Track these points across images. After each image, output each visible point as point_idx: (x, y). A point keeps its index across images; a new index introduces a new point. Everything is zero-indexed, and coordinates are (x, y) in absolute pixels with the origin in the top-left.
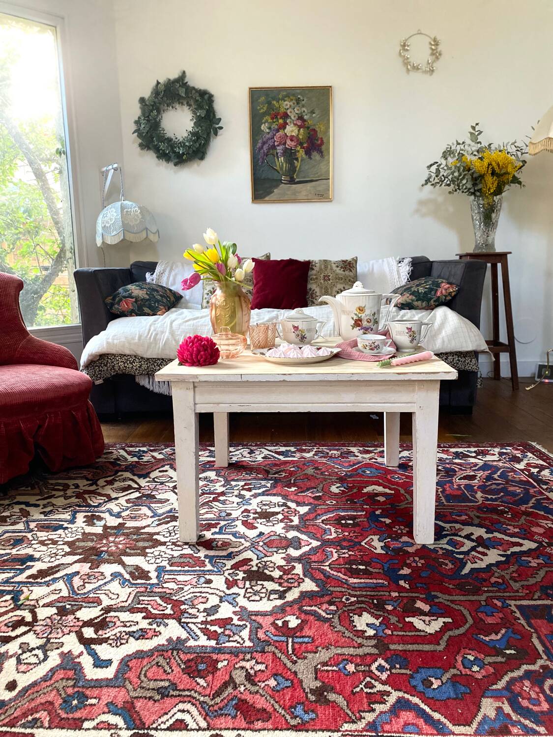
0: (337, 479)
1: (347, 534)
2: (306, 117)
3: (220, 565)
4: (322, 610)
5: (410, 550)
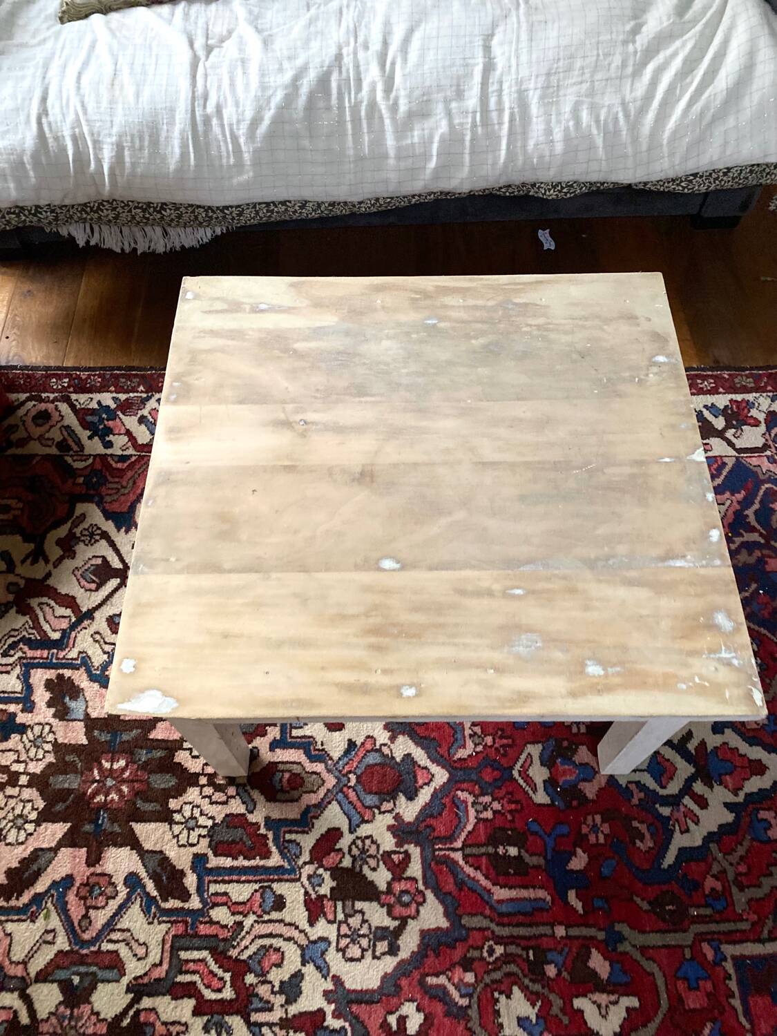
1: (489, 740)
3: (292, 848)
4: (454, 984)
5: (590, 790)
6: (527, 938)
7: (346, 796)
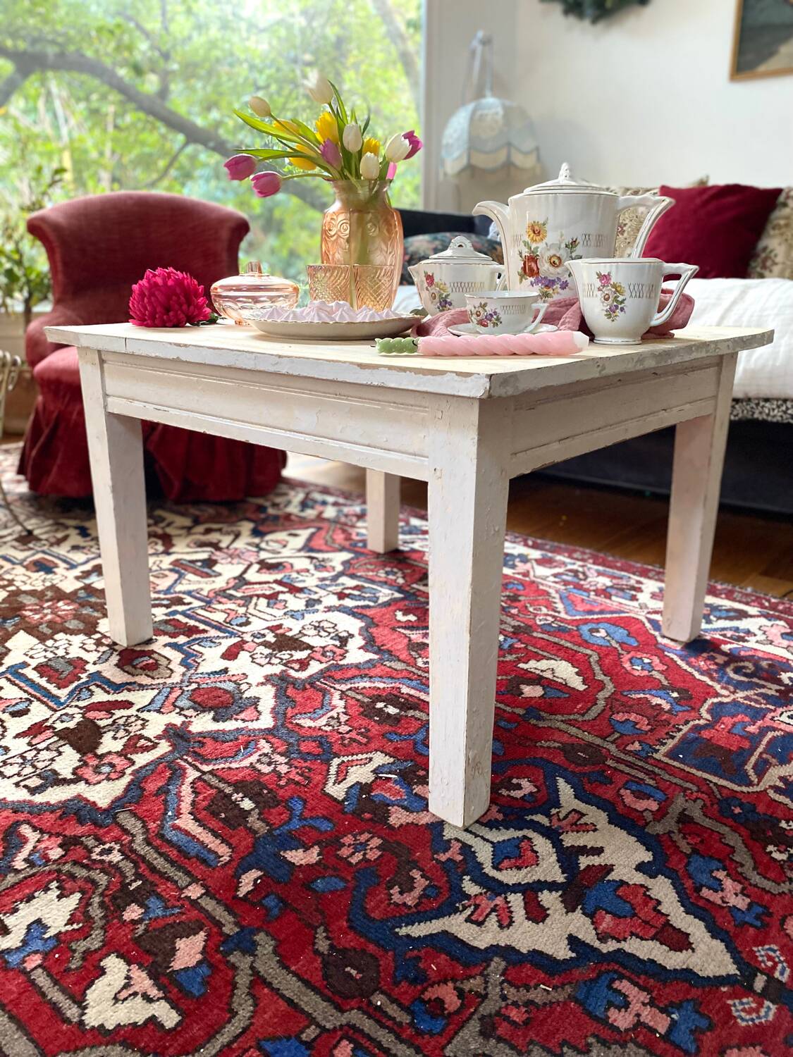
1: (345, 729)
3: (83, 694)
4: (35, 847)
5: (398, 817)
6: (153, 869)
7: (170, 692)
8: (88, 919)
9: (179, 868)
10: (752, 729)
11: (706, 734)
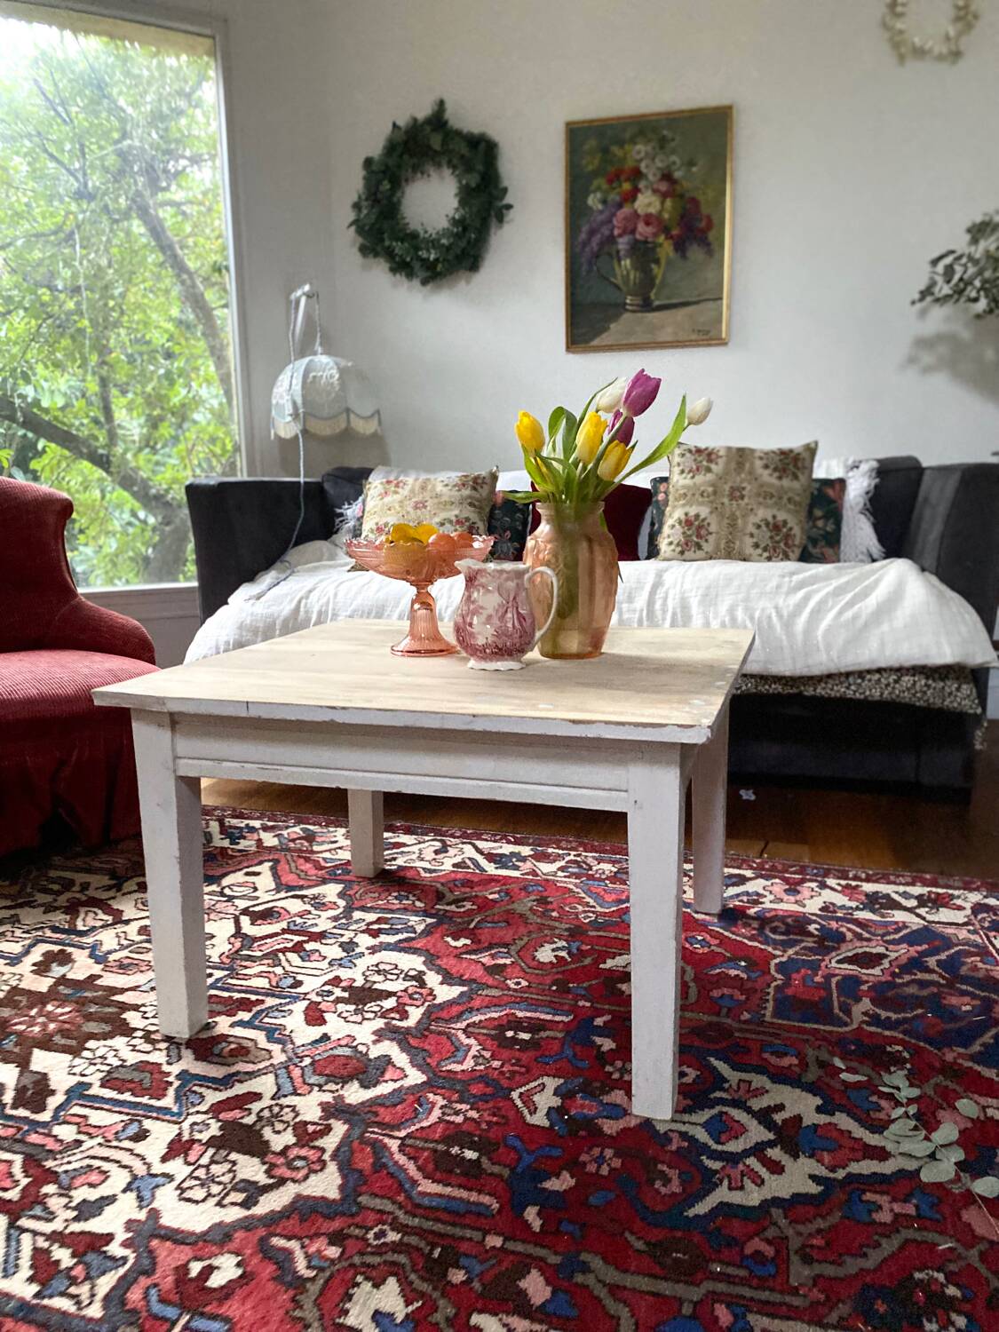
0: (566, 930)
1: (496, 1064)
2: (677, 175)
3: (193, 1098)
4: (305, 1253)
5: (611, 1126)
6: (441, 1235)
7: (289, 1073)
8: (422, 1295)
9: (464, 1226)
10: (818, 979)
11: (789, 992)
